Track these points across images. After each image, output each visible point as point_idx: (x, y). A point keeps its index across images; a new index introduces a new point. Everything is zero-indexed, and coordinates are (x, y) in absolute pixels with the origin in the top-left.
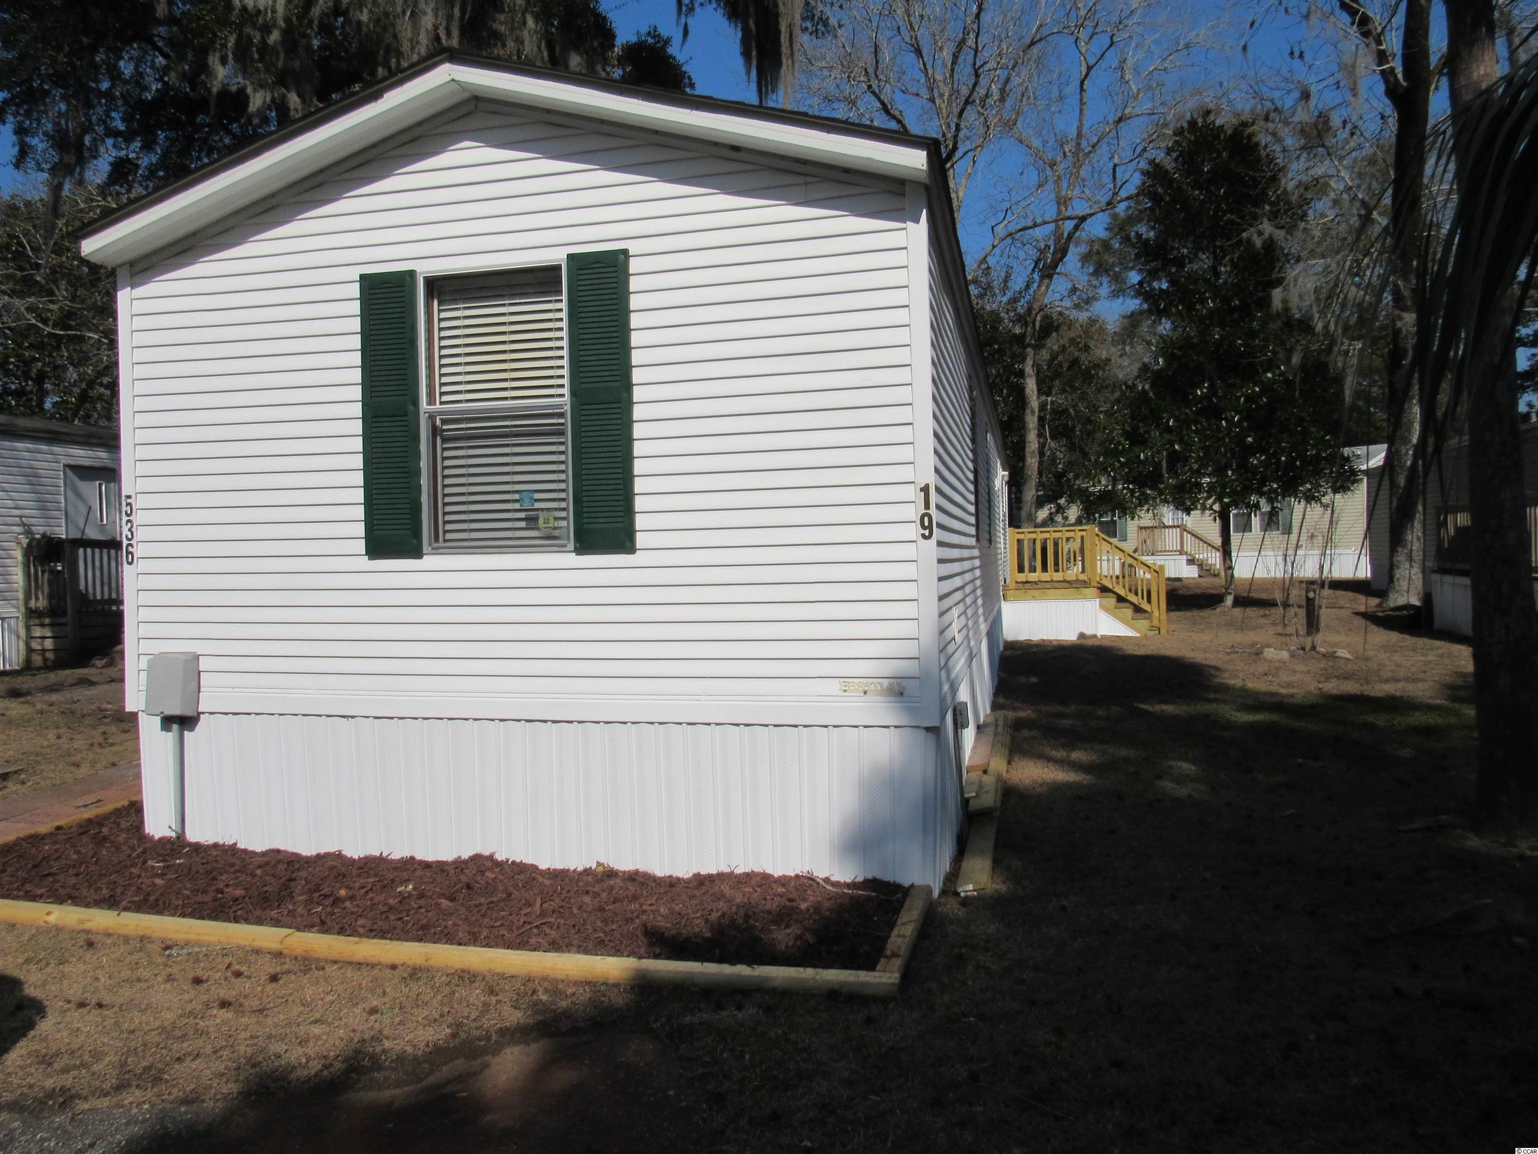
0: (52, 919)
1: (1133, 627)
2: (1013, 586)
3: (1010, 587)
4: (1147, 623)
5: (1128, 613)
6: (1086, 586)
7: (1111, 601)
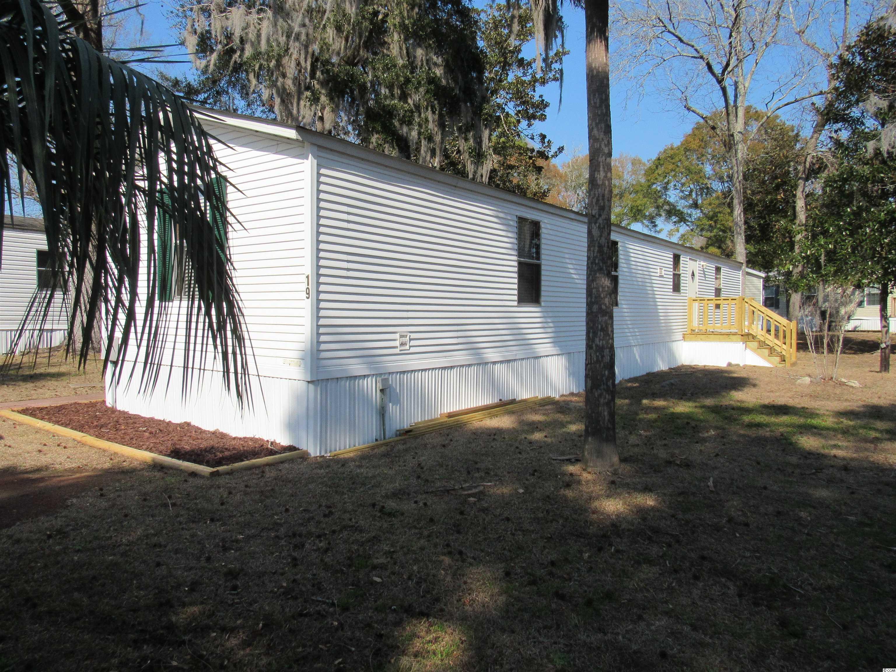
0: (38, 425)
1: (769, 361)
2: (689, 332)
3: (688, 333)
4: (778, 359)
5: (766, 352)
6: (735, 334)
7: (755, 344)
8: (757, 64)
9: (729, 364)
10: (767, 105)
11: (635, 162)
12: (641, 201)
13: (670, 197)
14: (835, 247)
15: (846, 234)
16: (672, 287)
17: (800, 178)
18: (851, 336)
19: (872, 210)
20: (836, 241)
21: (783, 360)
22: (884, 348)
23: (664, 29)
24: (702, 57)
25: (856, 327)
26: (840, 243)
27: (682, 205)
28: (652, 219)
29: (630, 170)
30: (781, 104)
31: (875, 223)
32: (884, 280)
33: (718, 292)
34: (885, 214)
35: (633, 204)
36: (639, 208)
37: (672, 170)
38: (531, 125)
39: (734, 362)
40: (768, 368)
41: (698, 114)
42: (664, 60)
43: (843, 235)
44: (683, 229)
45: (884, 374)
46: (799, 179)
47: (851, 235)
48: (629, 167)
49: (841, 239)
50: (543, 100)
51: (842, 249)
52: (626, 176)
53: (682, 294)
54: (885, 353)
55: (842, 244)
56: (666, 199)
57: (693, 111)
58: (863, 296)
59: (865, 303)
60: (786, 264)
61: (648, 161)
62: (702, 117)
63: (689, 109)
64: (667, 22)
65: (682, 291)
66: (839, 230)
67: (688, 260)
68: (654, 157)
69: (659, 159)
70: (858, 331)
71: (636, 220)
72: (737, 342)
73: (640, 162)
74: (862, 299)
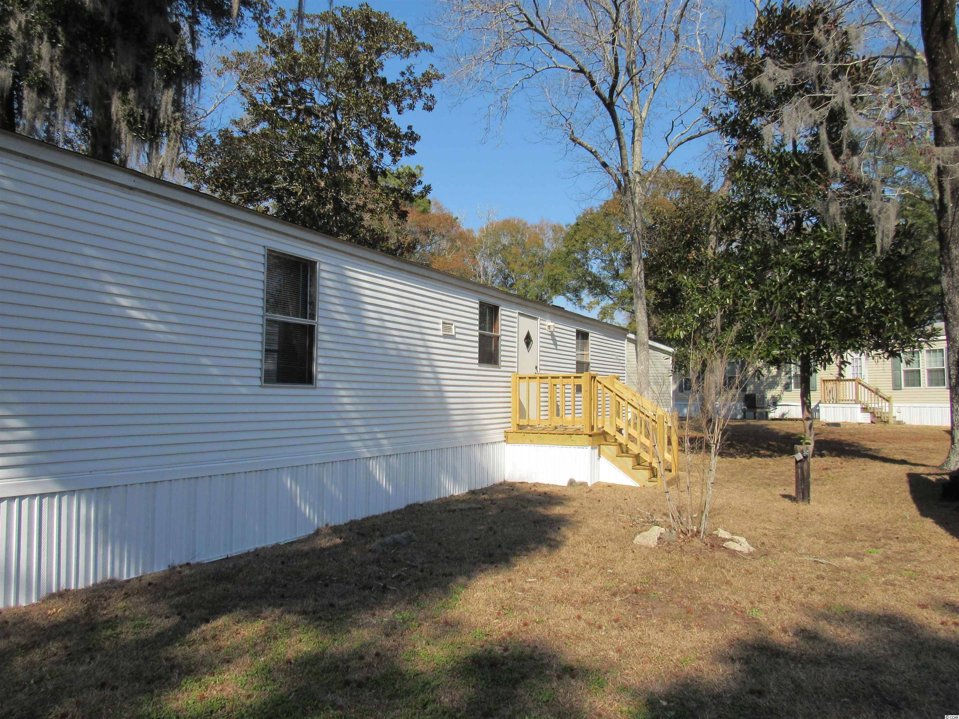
1: (633, 477)
2: (514, 428)
3: (511, 430)
4: (646, 474)
5: (630, 462)
6: (578, 433)
7: (613, 450)
8: (655, 90)
9: (572, 483)
10: (666, 138)
11: (556, 229)
12: (559, 269)
13: (592, 268)
14: (735, 303)
15: (749, 283)
16: (477, 356)
17: (711, 233)
18: (775, 427)
19: (784, 251)
20: (735, 294)
21: (654, 473)
22: (801, 461)
23: (527, 25)
24: (582, 71)
25: (783, 415)
26: (741, 296)
27: (605, 276)
28: (576, 291)
29: (551, 237)
30: (683, 139)
31: (786, 268)
32: (802, 351)
33: (582, 367)
34: (800, 257)
35: (550, 273)
36: (556, 278)
37: (590, 236)
38: (396, 161)
39: (578, 479)
40: (632, 489)
41: (586, 148)
42: (537, 72)
43: (746, 286)
44: (607, 302)
45: (801, 506)
46: (710, 235)
47: (755, 286)
48: (551, 234)
49: (742, 292)
50: (413, 132)
51: (743, 305)
52: (547, 245)
53: (503, 369)
54: (802, 468)
55: (745, 297)
56: (588, 269)
57: (580, 144)
58: (790, 378)
59: (793, 385)
60: (675, 329)
61: (567, 226)
62: (591, 152)
63: (574, 140)
64: (534, 19)
65: (503, 364)
66: (740, 277)
67: (516, 315)
68: (573, 222)
69: (577, 224)
70: (785, 420)
71: (556, 292)
72: (582, 446)
73: (561, 229)
74: (789, 381)
